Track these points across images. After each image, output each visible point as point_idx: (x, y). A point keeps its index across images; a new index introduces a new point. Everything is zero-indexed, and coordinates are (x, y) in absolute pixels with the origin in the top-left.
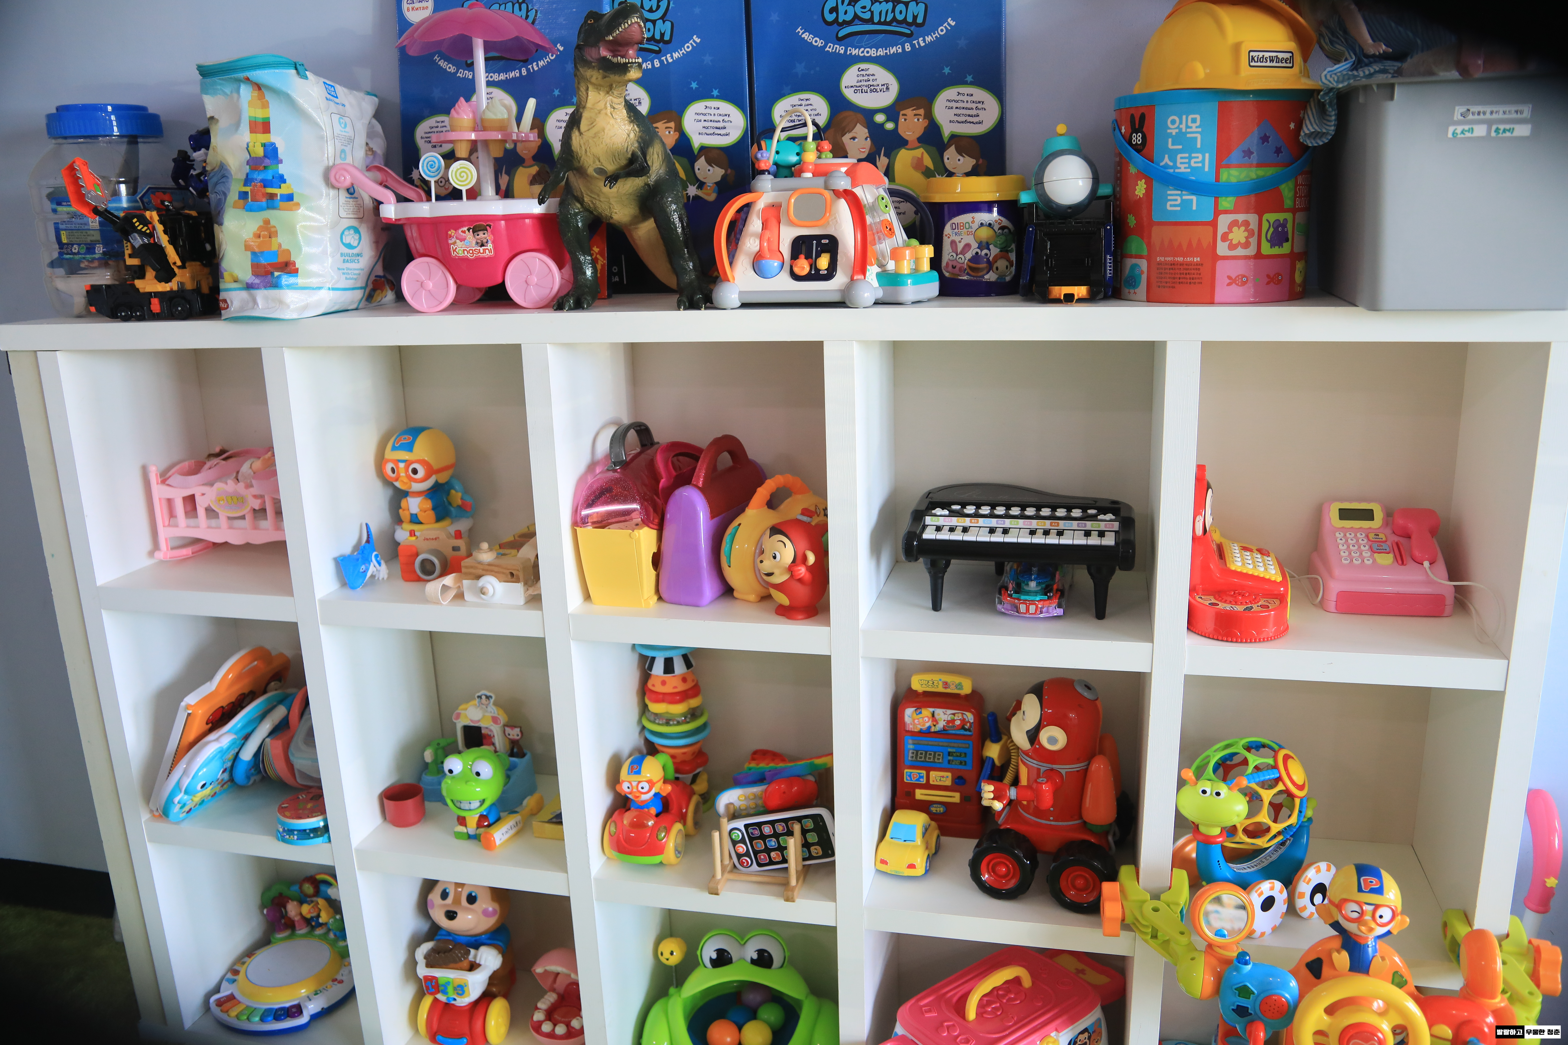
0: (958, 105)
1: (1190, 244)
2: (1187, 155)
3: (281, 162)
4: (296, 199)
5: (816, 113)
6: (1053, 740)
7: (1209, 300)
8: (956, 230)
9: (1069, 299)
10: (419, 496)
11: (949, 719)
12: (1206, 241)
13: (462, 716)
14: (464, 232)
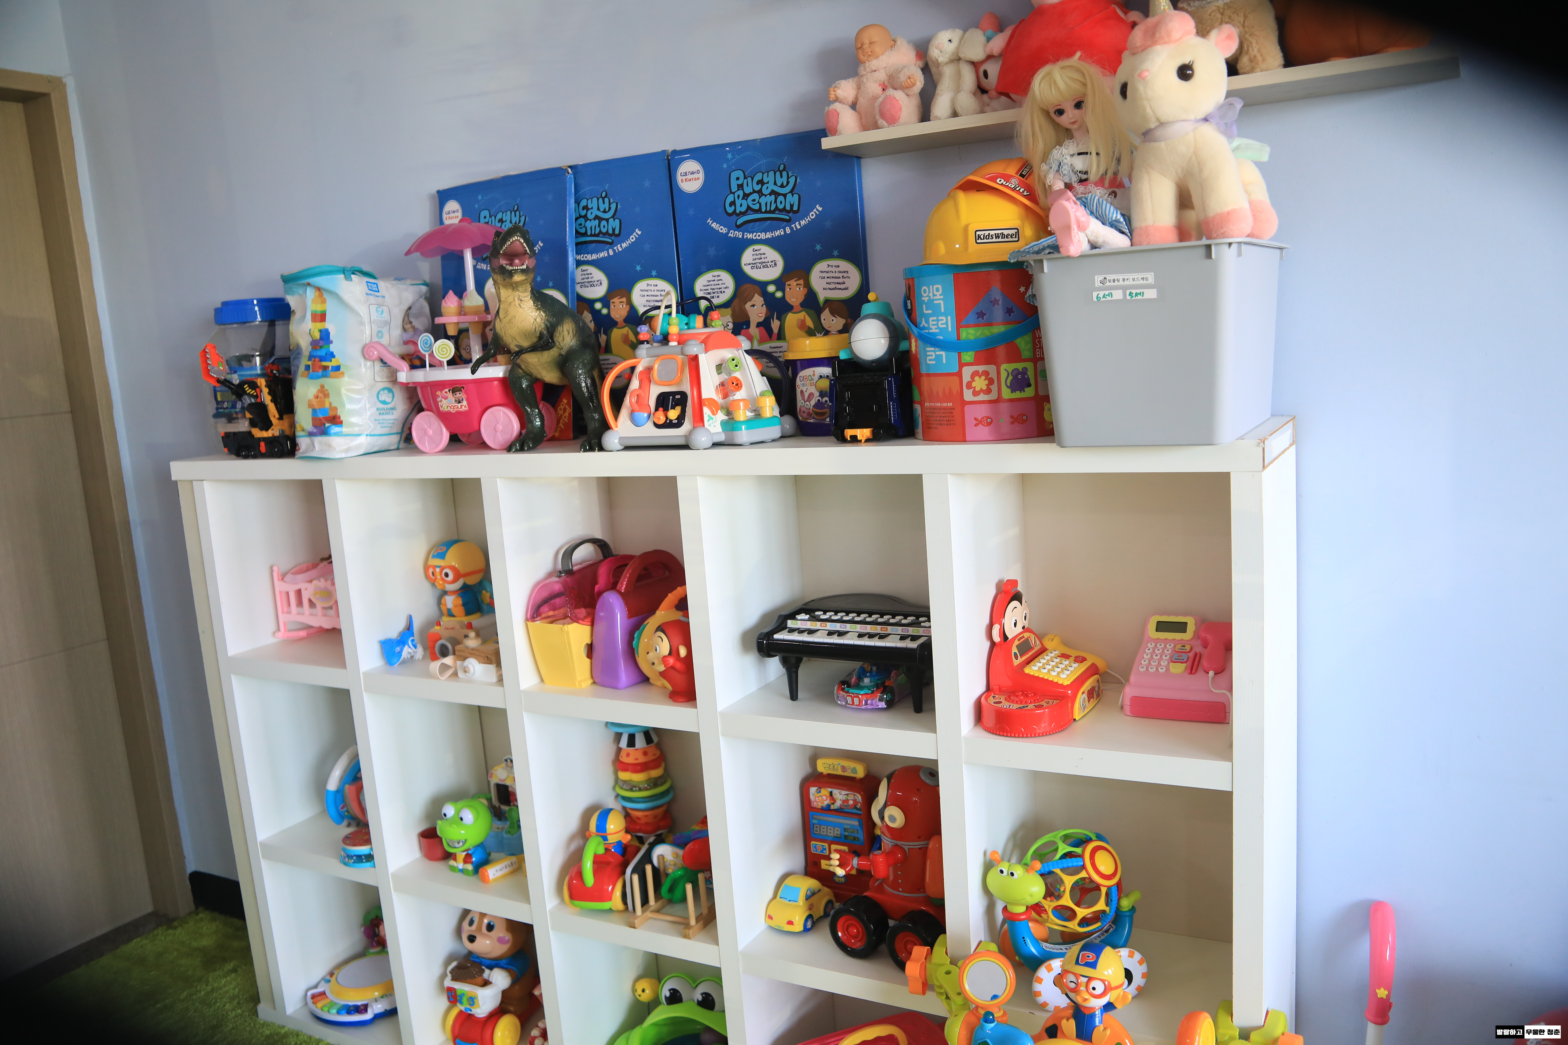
0: (828, 275)
1: (944, 392)
2: (935, 318)
3: (332, 342)
4: (342, 369)
5: (725, 286)
6: (893, 819)
7: (962, 439)
8: (803, 382)
9: (854, 440)
10: (451, 595)
11: (844, 799)
12: (955, 388)
13: (494, 776)
14: (446, 392)
